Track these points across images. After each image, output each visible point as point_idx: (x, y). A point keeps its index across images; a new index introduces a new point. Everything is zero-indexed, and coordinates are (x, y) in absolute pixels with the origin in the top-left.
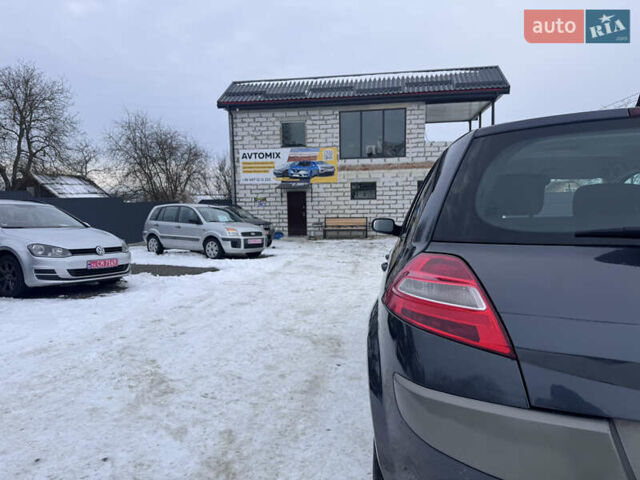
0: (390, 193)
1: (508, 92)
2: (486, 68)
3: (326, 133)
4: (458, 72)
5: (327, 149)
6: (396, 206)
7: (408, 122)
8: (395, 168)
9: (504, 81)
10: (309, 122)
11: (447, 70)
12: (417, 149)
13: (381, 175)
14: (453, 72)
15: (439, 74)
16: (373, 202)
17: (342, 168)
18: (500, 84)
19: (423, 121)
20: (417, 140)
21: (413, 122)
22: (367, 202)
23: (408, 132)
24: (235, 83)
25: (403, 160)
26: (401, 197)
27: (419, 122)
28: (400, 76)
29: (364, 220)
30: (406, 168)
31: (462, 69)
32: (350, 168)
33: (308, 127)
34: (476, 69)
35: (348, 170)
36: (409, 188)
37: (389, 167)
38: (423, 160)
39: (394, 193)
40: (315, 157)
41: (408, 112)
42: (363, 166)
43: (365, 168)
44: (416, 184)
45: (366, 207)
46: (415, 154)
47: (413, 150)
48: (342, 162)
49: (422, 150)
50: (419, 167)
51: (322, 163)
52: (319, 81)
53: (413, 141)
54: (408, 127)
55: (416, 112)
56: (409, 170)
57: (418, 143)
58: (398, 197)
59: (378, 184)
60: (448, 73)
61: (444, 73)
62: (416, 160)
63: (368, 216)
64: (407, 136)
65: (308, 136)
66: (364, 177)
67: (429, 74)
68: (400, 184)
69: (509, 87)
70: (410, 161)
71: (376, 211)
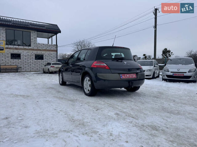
0: (26, 58)
1: (60, 33)
2: (54, 25)
6: (28, 62)
7: (31, 36)
8: (27, 50)
9: (59, 29)
11: (43, 23)
12: (35, 45)
13: (22, 52)
14: (45, 24)
15: (40, 23)
16: (20, 60)
17: (7, 48)
19: (36, 37)
20: (35, 42)
21: (33, 36)
22: (17, 60)
25: (30, 47)
26: (30, 59)
27: (35, 37)
28: (28, 21)
29: (16, 66)
30: (31, 50)
31: (47, 24)
32: (10, 48)
34: (51, 24)
36: (32, 56)
37: (25, 49)
38: (37, 48)
41: (31, 33)
42: (16, 48)
43: (16, 49)
44: (34, 55)
45: (17, 62)
46: (34, 46)
47: (33, 45)
48: (7, 46)
49: (36, 45)
50: (35, 50)
53: (33, 42)
54: (31, 37)
55: (34, 34)
57: (35, 43)
58: (28, 59)
59: (21, 55)
60: (43, 24)
62: (34, 48)
63: (18, 65)
64: (31, 40)
66: (16, 52)
67: (37, 23)
68: (29, 55)
69: (61, 31)
70: (32, 48)
71: (21, 63)
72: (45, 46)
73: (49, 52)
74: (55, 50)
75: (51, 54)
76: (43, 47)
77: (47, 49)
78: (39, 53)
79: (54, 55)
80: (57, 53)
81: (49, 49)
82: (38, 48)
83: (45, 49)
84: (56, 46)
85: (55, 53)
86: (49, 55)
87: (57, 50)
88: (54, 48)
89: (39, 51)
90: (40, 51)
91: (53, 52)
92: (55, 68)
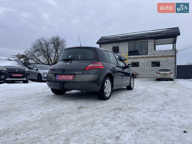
0: (143, 65)
2: (174, 28)
3: (125, 49)
4: (165, 30)
5: (125, 53)
6: (145, 69)
7: (148, 45)
8: (145, 58)
10: (120, 46)
12: (151, 53)
13: (140, 60)
14: (163, 30)
15: (159, 31)
16: (138, 68)
17: (129, 58)
18: (177, 33)
20: (151, 50)
21: (150, 45)
22: (136, 68)
23: (148, 48)
24: (102, 37)
25: (147, 56)
26: (146, 66)
27: (152, 45)
28: (147, 32)
29: (135, 73)
30: (148, 58)
32: (131, 58)
33: (120, 47)
34: (171, 28)
35: (131, 59)
36: (149, 64)
37: (143, 58)
38: (153, 55)
39: (144, 65)
40: (121, 56)
41: (148, 42)
42: (135, 57)
43: (136, 58)
44: (151, 62)
45: (136, 69)
46: (151, 54)
47: (150, 53)
48: (129, 57)
49: (153, 53)
50: (152, 58)
51: (123, 57)
52: (124, 35)
53: (150, 50)
54: (148, 46)
55: (151, 42)
56: (149, 59)
57: (151, 51)
58: (145, 67)
59: (139, 63)
60: (162, 30)
61: (160, 31)
62: (151, 56)
63: (136, 72)
64: (148, 49)
65: (120, 50)
66: (135, 61)
68: (146, 63)
69: (180, 34)
70: (149, 56)
71: (139, 70)
72: (162, 52)
73: (166, 58)
74: (173, 55)
75: (169, 60)
76: (159, 54)
77: (164, 55)
78: (155, 60)
79: (171, 60)
80: (175, 58)
81: (167, 55)
82: (155, 55)
83: (162, 55)
84: (175, 51)
85: (173, 58)
86: (166, 61)
87: (176, 55)
88: (172, 53)
89: (155, 58)
90: (157, 58)
91: (171, 58)
92: (161, 75)
